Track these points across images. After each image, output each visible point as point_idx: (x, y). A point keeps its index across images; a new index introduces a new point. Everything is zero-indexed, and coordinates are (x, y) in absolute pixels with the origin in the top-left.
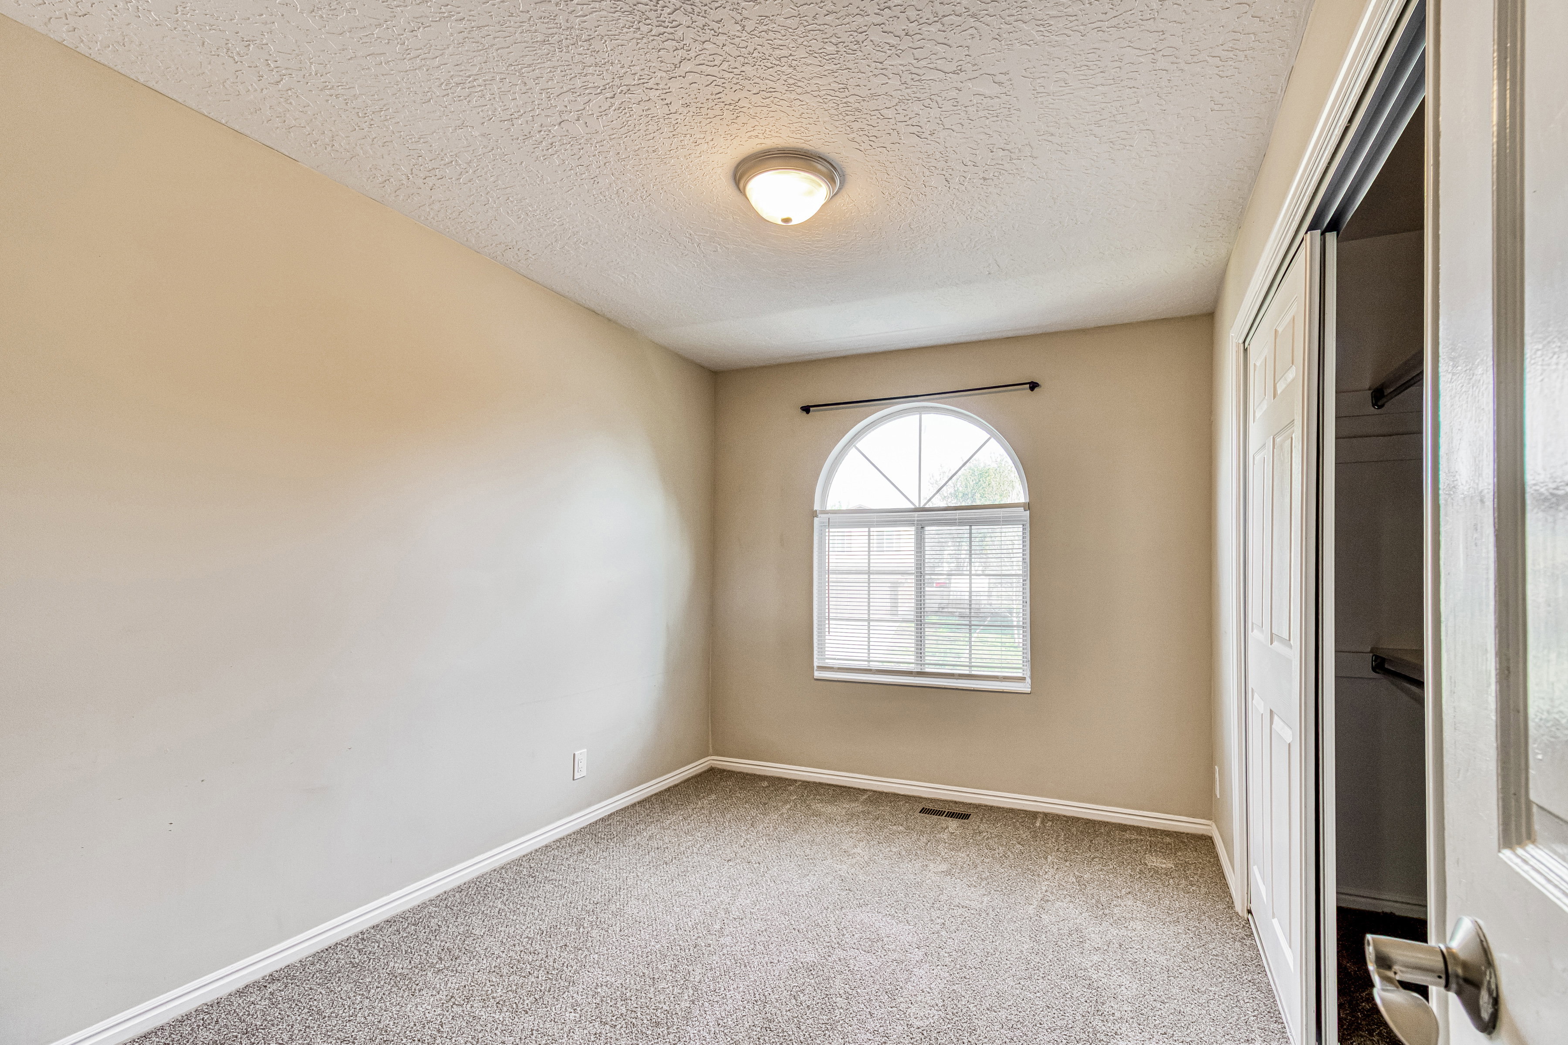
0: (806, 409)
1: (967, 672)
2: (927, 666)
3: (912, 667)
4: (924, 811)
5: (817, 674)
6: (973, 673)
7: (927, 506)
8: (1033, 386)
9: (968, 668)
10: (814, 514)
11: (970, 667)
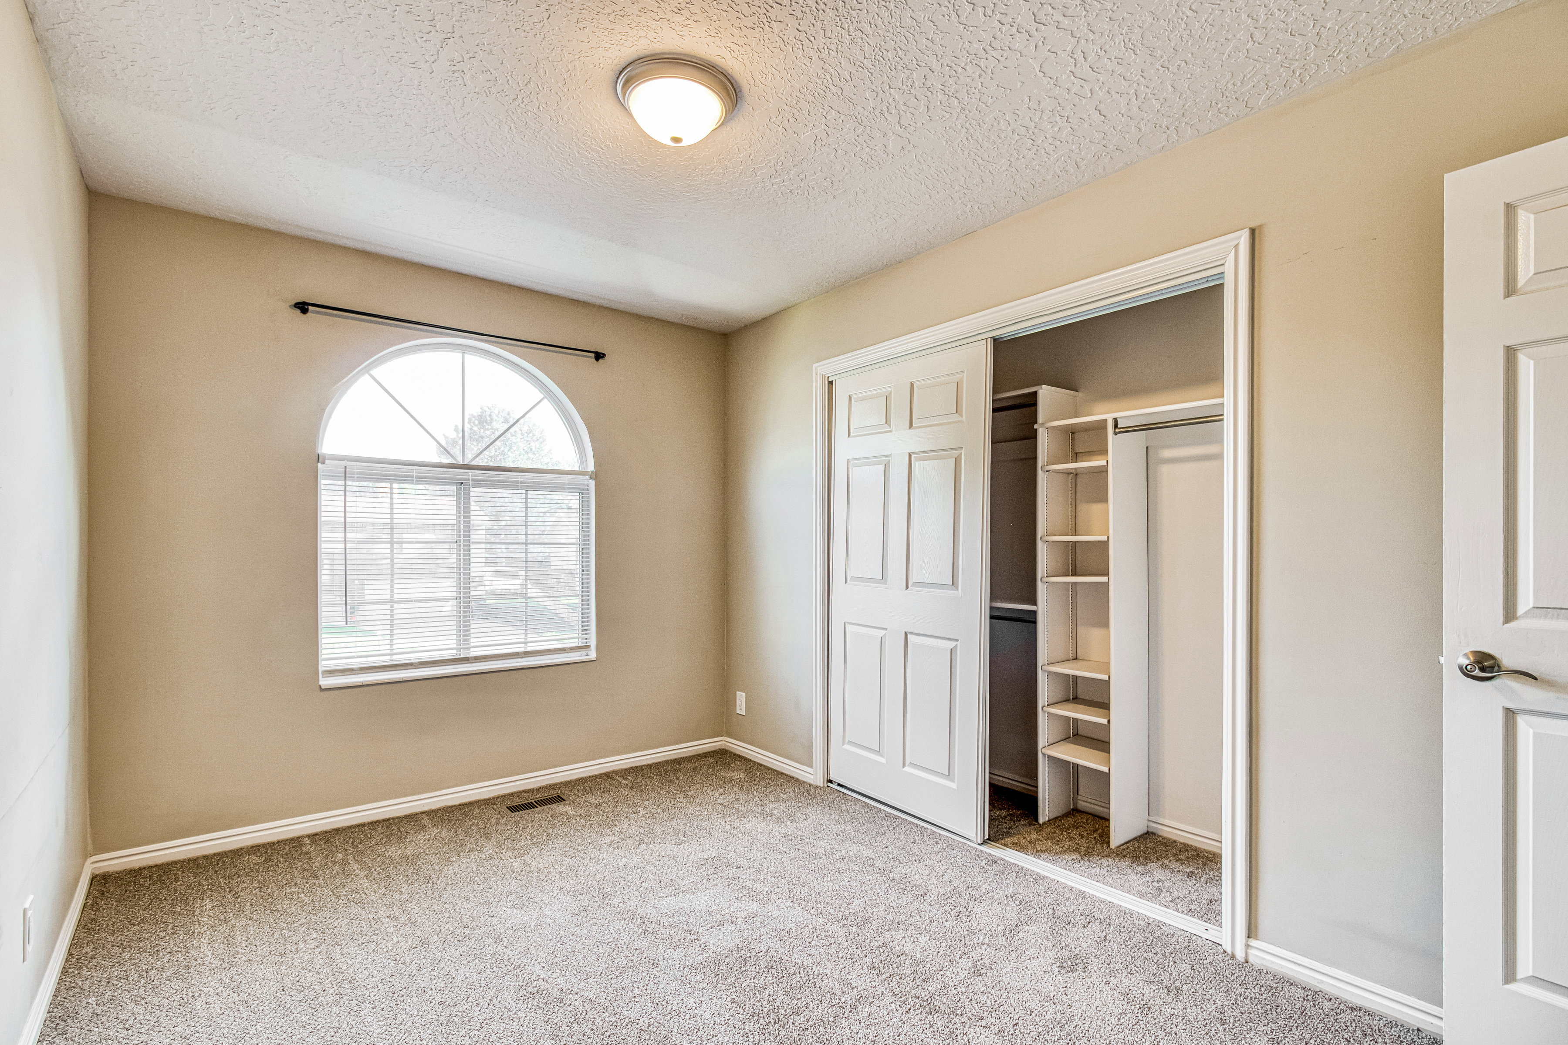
0: (303, 307)
1: (523, 650)
2: (472, 650)
3: (452, 654)
4: (513, 809)
5: (325, 682)
6: (529, 649)
7: (473, 463)
8: (599, 356)
9: (523, 645)
10: (318, 459)
11: (525, 643)
